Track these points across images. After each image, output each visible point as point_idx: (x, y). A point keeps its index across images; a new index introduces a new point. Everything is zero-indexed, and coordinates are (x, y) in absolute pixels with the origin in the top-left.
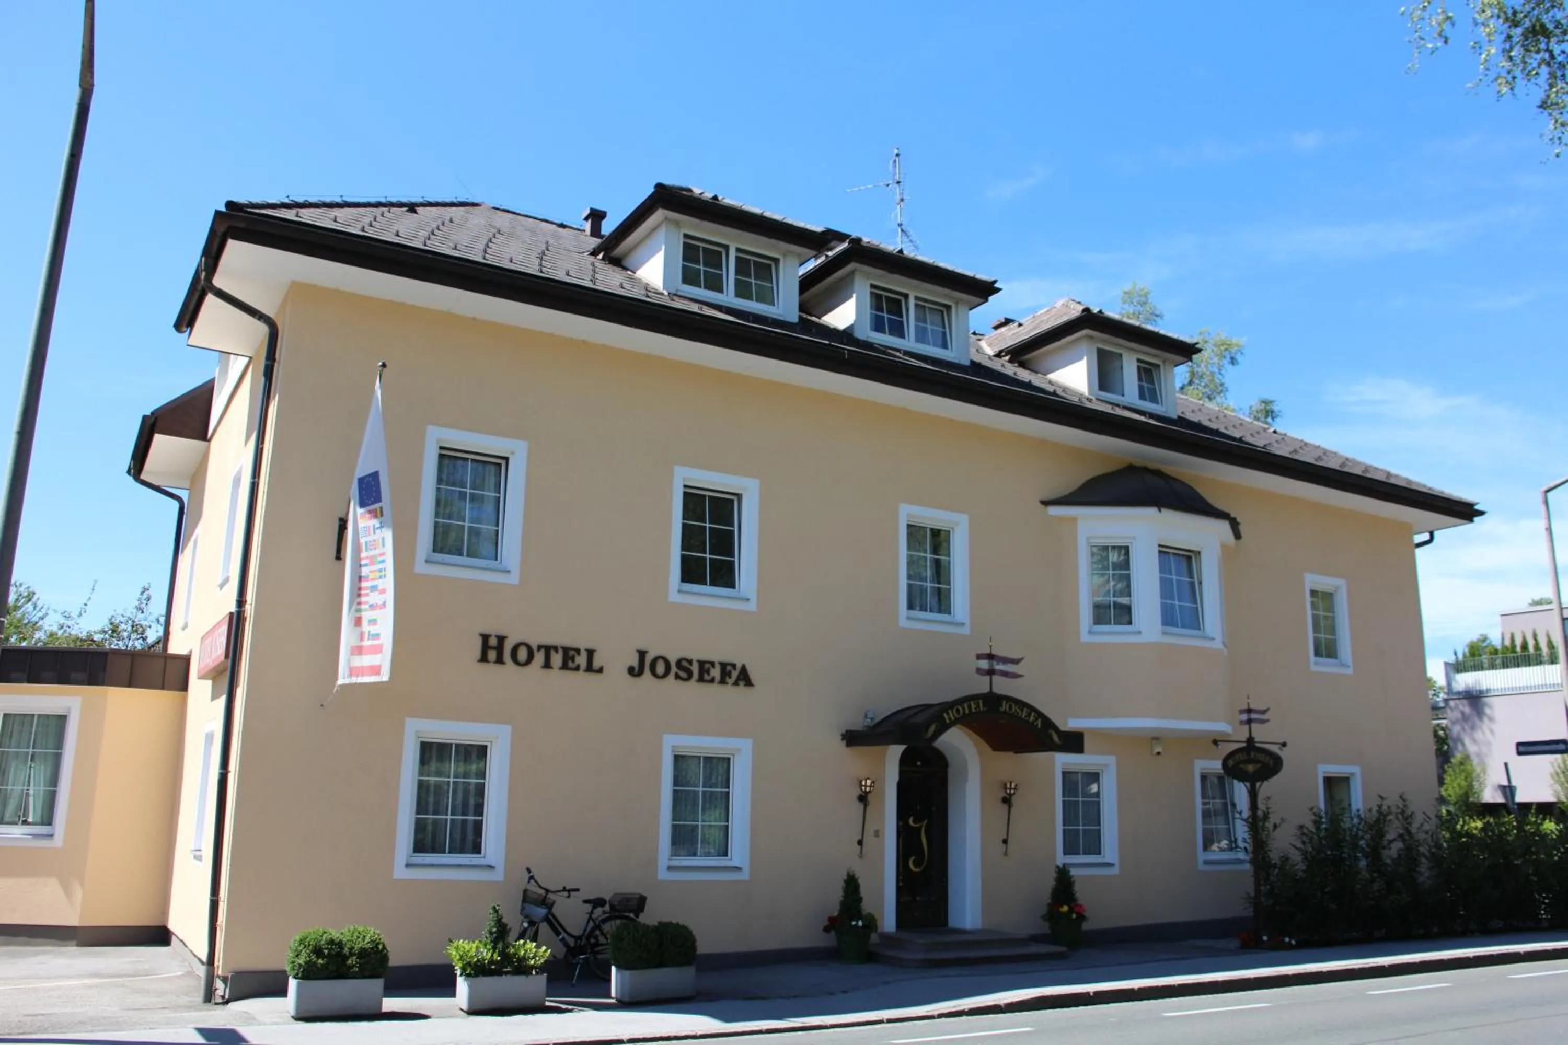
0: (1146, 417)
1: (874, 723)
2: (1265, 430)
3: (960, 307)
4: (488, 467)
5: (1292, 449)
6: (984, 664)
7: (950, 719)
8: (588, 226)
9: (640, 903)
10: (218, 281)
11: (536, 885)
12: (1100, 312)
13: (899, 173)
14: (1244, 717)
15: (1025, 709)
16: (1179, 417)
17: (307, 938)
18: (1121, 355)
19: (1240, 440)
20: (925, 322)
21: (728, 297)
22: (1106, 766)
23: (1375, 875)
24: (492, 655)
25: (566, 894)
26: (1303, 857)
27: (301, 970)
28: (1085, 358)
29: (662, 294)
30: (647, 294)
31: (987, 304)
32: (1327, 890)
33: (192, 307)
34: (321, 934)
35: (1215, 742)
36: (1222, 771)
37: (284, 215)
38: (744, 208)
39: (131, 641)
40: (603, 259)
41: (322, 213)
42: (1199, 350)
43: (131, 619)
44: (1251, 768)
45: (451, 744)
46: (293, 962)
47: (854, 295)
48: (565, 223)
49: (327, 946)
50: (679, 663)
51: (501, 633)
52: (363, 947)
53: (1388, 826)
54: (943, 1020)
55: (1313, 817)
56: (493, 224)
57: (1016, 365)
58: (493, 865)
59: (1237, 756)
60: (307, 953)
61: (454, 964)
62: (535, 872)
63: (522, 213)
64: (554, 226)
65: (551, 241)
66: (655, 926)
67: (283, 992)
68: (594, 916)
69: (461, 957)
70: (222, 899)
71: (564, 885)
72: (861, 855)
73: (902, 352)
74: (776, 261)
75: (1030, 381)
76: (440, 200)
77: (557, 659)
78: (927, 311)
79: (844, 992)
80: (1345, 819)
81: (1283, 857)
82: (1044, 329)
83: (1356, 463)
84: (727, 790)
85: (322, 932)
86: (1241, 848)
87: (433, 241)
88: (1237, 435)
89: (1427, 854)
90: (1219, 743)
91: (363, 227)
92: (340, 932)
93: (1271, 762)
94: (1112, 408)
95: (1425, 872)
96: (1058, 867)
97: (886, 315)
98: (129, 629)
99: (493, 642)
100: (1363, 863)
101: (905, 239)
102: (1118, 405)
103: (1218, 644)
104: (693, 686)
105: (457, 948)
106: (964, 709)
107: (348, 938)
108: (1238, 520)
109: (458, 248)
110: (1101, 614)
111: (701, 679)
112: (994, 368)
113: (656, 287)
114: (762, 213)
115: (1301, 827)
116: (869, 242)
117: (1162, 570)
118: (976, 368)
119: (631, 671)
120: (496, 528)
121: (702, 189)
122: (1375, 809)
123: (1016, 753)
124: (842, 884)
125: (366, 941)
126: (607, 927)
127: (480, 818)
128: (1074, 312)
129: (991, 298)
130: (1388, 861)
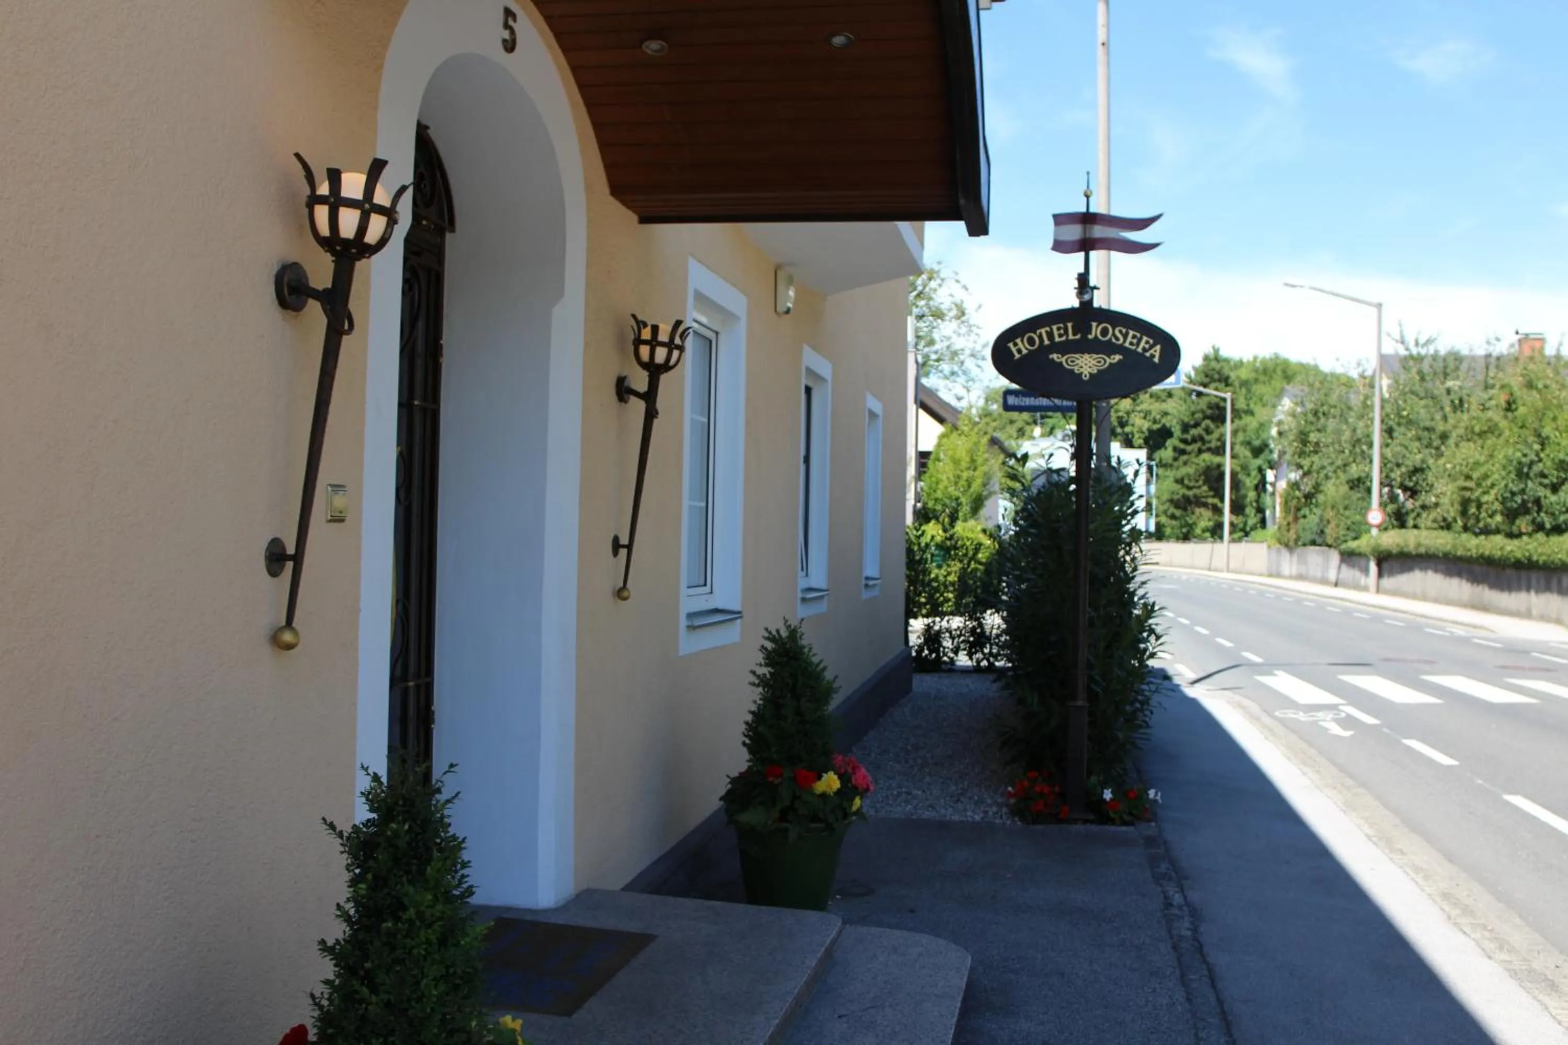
22: (732, 322)
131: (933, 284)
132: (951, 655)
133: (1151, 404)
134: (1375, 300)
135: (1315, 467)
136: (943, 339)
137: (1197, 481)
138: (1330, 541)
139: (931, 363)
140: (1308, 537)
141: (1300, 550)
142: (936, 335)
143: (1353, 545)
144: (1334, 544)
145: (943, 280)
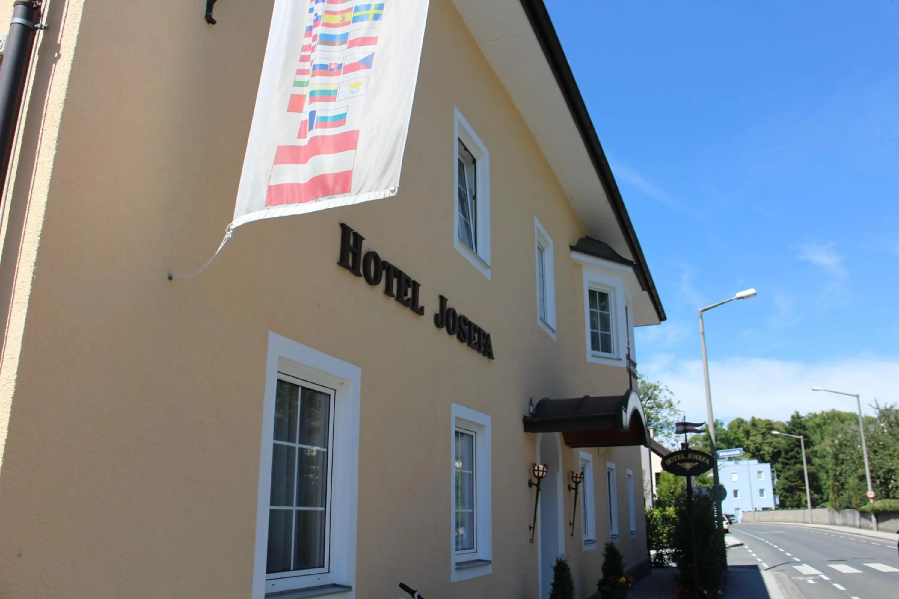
22: (589, 462)
24: (350, 259)
44: (688, 466)
45: (298, 387)
59: (675, 457)
77: (395, 286)
84: (471, 472)
99: (352, 241)
111: (470, 343)
119: (436, 319)
127: (323, 509)
131: (656, 392)
132: (667, 561)
133: (772, 439)
134: (855, 394)
135: (843, 471)
136: (663, 418)
137: (795, 478)
138: (854, 506)
139: (658, 429)
140: (845, 505)
141: (842, 511)
142: (660, 416)
143: (864, 507)
144: (856, 508)
145: (661, 390)
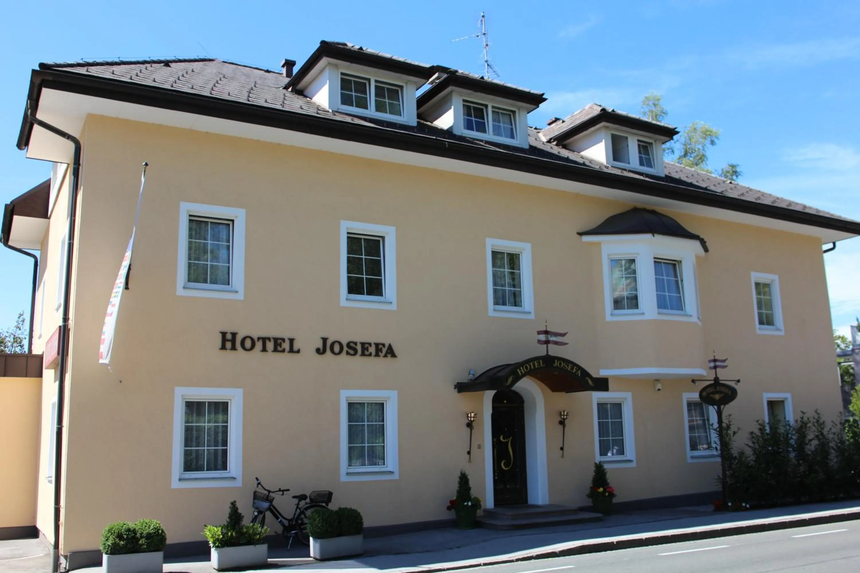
0: (643, 176)
1: (475, 377)
2: (724, 182)
3: (521, 112)
4: (221, 227)
5: (740, 193)
6: (543, 337)
7: (521, 372)
8: (284, 71)
9: (328, 496)
10: (39, 116)
11: (263, 488)
12: (613, 111)
13: (485, 29)
14: (712, 364)
15: (570, 365)
16: (666, 176)
17: (113, 528)
18: (627, 138)
19: (706, 189)
20: (499, 122)
21: (371, 112)
22: (626, 399)
23: (801, 462)
24: (229, 345)
25: (281, 493)
26: (753, 452)
27: (110, 548)
28: (604, 141)
29: (328, 112)
30: (317, 112)
31: (538, 109)
32: (770, 472)
33: (26, 133)
34: (122, 526)
35: (693, 381)
36: (699, 400)
37: (79, 71)
38: (380, 54)
39: (13, 348)
40: (292, 91)
41: (106, 69)
42: (677, 133)
43: (12, 334)
44: (717, 397)
45: (205, 402)
46: (105, 544)
47: (453, 107)
48: (269, 70)
49: (125, 533)
50: (348, 345)
51: (234, 330)
52: (149, 532)
53: (808, 430)
54: (520, 562)
55: (759, 427)
56: (221, 72)
57: (561, 147)
58: (235, 477)
59: (708, 390)
60: (113, 538)
61: (208, 540)
62: (261, 480)
63: (242, 64)
64: (263, 72)
65: (259, 82)
66: (337, 511)
67: (99, 564)
68: (299, 506)
69: (213, 535)
70: (62, 507)
71: (280, 488)
72: (470, 461)
73: (484, 141)
74: (401, 87)
75: (568, 157)
76: (186, 58)
77: (270, 345)
78: (500, 114)
79: (458, 547)
80: (780, 427)
81: (740, 452)
82: (577, 124)
83: (782, 200)
84: (383, 423)
85: (123, 524)
86: (713, 448)
87: (178, 84)
88: (704, 185)
89: (835, 447)
90: (696, 382)
91: (131, 76)
92: (134, 524)
93: (730, 393)
94: (621, 172)
95: (833, 459)
96: (596, 464)
97: (473, 119)
98: (12, 340)
99: (229, 337)
100: (792, 455)
101: (490, 70)
102: (625, 170)
103: (694, 319)
104: (358, 359)
105: (210, 530)
106: (530, 366)
107: (139, 527)
108: (705, 240)
109: (194, 88)
110: (618, 303)
111: (363, 354)
112: (545, 149)
113: (325, 108)
114: (392, 57)
115: (752, 433)
116: (462, 73)
117: (656, 274)
118: (533, 150)
119: (318, 351)
120: (228, 265)
121: (354, 44)
122: (800, 419)
123: (567, 392)
124: (458, 479)
125: (151, 528)
126: (309, 513)
127: (226, 448)
128: (596, 111)
129: (541, 105)
130: (809, 453)
